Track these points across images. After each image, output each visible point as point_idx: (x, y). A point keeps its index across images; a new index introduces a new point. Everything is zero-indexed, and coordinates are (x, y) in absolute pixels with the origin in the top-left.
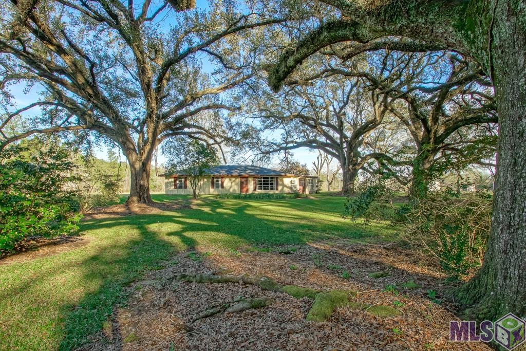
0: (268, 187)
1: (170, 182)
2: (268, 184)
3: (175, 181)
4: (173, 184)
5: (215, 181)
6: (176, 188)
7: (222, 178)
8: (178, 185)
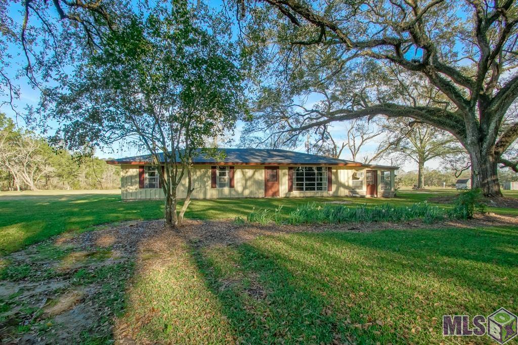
0: (314, 184)
1: (132, 177)
2: (314, 180)
3: (141, 174)
4: (138, 179)
5: (218, 174)
6: (143, 187)
7: (232, 168)
8: (147, 182)
